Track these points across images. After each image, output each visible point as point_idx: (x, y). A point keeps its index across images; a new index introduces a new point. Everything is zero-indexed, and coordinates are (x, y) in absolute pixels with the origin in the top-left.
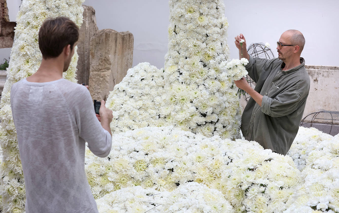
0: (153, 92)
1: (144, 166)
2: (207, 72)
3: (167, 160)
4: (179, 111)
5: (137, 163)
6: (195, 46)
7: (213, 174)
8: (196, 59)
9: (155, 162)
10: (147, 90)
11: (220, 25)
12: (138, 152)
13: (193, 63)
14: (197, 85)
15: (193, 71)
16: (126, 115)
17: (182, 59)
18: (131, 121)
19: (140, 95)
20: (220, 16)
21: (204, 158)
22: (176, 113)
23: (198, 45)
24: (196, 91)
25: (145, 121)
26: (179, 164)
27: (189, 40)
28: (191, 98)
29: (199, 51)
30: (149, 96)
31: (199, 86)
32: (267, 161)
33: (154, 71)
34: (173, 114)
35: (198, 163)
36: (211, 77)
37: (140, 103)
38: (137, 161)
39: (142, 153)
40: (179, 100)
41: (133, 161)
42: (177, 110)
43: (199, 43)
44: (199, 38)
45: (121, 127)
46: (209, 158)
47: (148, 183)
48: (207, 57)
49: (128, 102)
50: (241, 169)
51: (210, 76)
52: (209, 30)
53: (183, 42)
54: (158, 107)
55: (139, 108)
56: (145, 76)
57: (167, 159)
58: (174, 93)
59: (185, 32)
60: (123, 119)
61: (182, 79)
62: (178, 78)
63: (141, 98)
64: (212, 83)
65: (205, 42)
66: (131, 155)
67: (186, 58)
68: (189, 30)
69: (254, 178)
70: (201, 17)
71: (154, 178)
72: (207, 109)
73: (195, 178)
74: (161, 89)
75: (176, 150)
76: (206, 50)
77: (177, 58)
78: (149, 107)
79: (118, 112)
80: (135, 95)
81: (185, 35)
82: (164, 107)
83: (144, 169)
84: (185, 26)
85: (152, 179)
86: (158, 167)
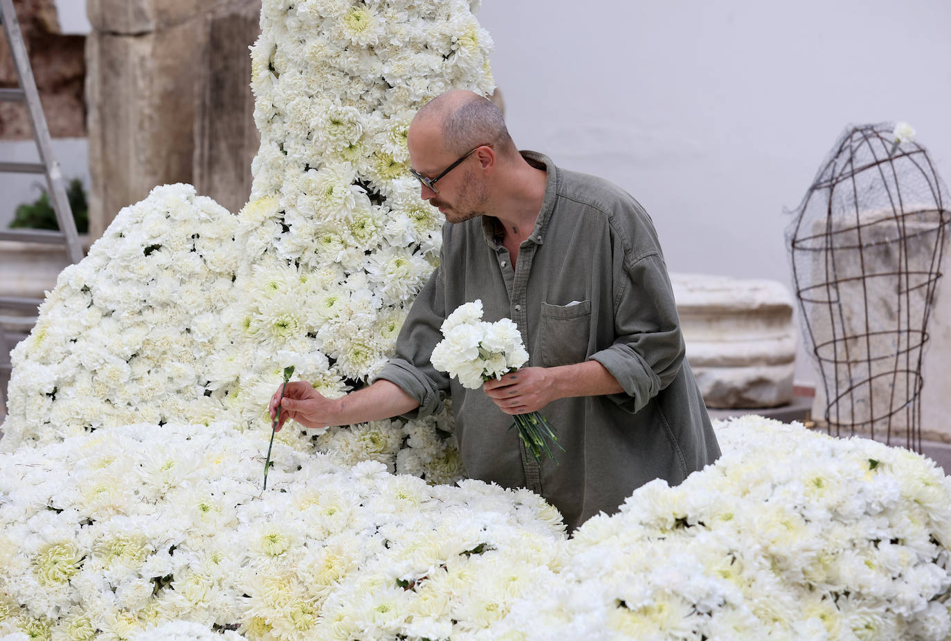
0: (191, 296)
1: (69, 562)
2: (380, 223)
3: (155, 543)
4: (268, 367)
5: (45, 551)
6: (336, 123)
7: (315, 601)
8: (339, 176)
9: (112, 550)
10: (165, 287)
11: (441, 43)
12: (59, 511)
13: (326, 187)
14: (341, 271)
15: (327, 220)
16: (84, 382)
17: (293, 172)
18: (99, 405)
19: (139, 307)
20: (443, 11)
21: (290, 543)
22: (256, 376)
23: (346, 118)
24: (335, 292)
25: (150, 404)
26: (197, 562)
27: (316, 100)
28: (312, 321)
29: (354, 144)
30: (170, 311)
31: (347, 276)
32: (467, 553)
33: (203, 216)
34: (247, 378)
35: (267, 560)
36: (393, 244)
37: (134, 339)
38: (45, 543)
39: (70, 515)
40: (269, 326)
41: (33, 544)
42: (259, 363)
43: (351, 111)
44: (351, 93)
45: (61, 425)
46: (309, 542)
47: (79, 626)
48: (385, 167)
49: (95, 332)
50: (377, 580)
51: (392, 236)
52: (393, 62)
53: (294, 109)
54: (202, 354)
55: (130, 354)
56: (162, 237)
57: (153, 542)
58: (256, 301)
59: (300, 69)
60: (71, 397)
61: (290, 248)
62: (276, 244)
63: (141, 318)
64: (398, 264)
65: (380, 110)
66: (33, 523)
67: (307, 168)
68: (313, 62)
69: (403, 617)
70: (356, 13)
71: (97, 610)
72: (368, 363)
73: (245, 616)
74: (224, 283)
75: (196, 507)
76: (380, 138)
77: (277, 169)
78: (169, 353)
79: (55, 367)
80: (122, 304)
81: (301, 81)
82: (222, 354)
83: (65, 577)
84: (302, 46)
85: (89, 614)
86: (118, 569)
